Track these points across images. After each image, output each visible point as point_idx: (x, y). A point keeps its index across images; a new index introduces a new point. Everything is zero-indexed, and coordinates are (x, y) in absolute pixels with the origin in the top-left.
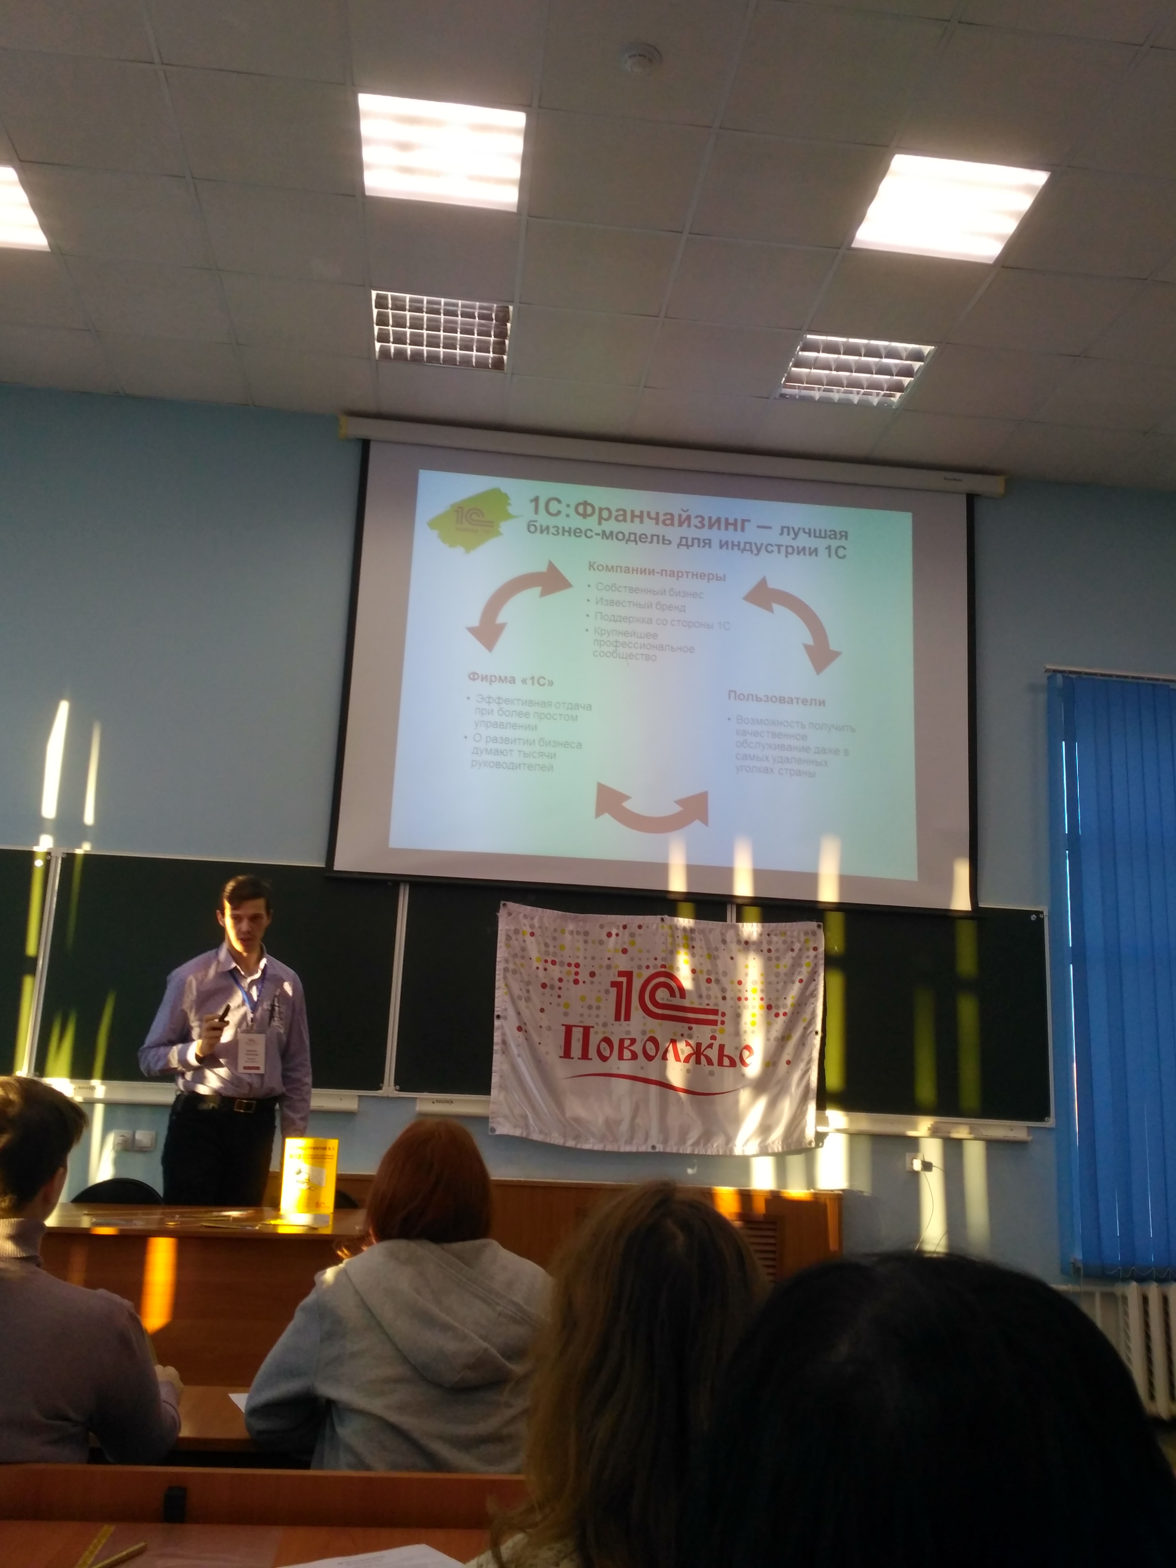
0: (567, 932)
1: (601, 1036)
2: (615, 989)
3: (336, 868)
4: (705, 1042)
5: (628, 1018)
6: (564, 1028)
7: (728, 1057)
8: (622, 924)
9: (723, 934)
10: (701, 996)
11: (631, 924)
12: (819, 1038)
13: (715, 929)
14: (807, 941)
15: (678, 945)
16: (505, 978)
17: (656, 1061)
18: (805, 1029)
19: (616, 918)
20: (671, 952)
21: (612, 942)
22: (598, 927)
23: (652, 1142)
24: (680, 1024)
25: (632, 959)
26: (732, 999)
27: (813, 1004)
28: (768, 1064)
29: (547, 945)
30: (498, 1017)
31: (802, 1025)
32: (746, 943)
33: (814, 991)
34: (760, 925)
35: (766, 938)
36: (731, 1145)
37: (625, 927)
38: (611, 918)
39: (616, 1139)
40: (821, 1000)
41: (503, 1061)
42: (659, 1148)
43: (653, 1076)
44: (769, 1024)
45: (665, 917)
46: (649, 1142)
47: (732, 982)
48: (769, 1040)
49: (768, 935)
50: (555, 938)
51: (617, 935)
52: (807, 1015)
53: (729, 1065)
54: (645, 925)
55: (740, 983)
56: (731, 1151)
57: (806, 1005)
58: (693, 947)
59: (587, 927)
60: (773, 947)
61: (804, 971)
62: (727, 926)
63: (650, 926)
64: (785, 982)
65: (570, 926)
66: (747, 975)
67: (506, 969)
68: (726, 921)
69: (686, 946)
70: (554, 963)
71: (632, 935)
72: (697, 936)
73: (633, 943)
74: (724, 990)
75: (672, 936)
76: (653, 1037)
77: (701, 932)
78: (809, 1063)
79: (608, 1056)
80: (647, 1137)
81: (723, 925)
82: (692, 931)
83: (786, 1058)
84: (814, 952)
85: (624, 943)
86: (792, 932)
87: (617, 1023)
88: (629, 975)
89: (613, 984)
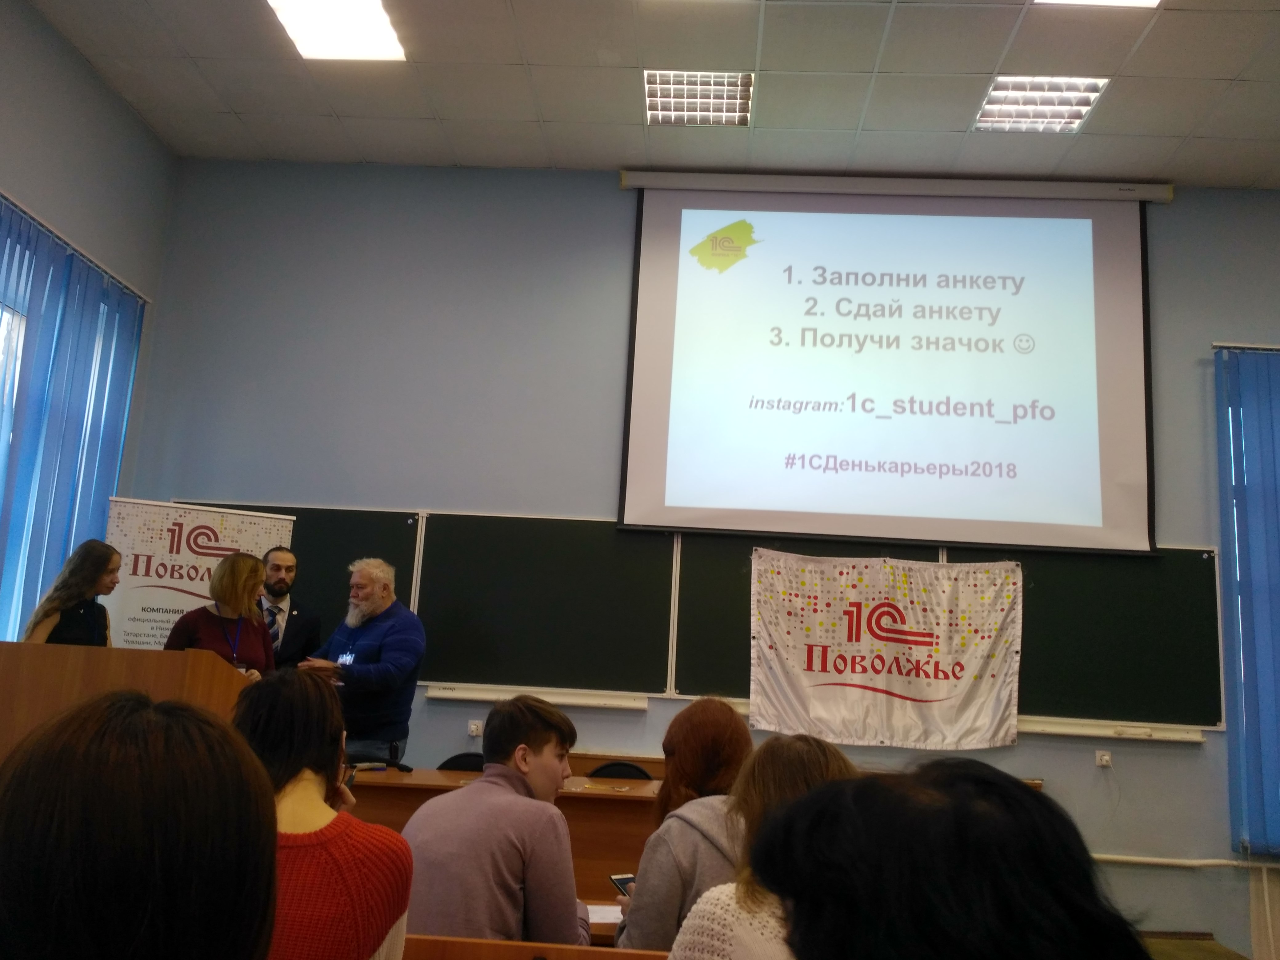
0: (807, 570)
1: (837, 654)
2: (847, 617)
3: (625, 522)
4: (923, 659)
5: (858, 639)
6: (807, 647)
7: (943, 672)
8: (852, 565)
9: (936, 572)
10: (918, 623)
11: (859, 565)
12: (1019, 656)
13: (929, 569)
14: (1008, 578)
15: (898, 582)
16: (759, 607)
17: (882, 674)
18: (1007, 649)
19: (846, 561)
20: (893, 587)
21: (843, 580)
22: (832, 568)
23: (881, 738)
24: (901, 645)
25: (861, 593)
26: (944, 624)
27: (1013, 628)
28: (976, 677)
29: (791, 582)
30: (754, 638)
31: (1004, 646)
32: (956, 579)
33: (1014, 618)
34: (967, 565)
35: (972, 575)
36: (947, 742)
37: (854, 567)
38: (842, 560)
39: (851, 735)
40: (1020, 626)
41: (759, 672)
42: (887, 743)
43: (881, 686)
44: (976, 645)
45: (887, 559)
46: (878, 738)
47: (944, 611)
48: (976, 658)
49: (974, 573)
50: (797, 577)
51: (848, 574)
52: (1009, 638)
53: (943, 678)
54: (871, 566)
55: (951, 612)
56: (947, 747)
57: (1007, 629)
58: (911, 583)
59: (823, 568)
60: (978, 583)
61: (1005, 602)
62: (940, 565)
63: (875, 566)
64: (990, 611)
65: (809, 567)
66: (957, 605)
67: (758, 600)
68: (938, 562)
69: (905, 582)
70: (797, 595)
71: (860, 574)
72: (914, 574)
73: (861, 580)
74: (938, 617)
75: (893, 574)
76: (880, 655)
77: (918, 571)
78: (1011, 676)
79: (843, 669)
80: (877, 734)
81: (936, 565)
82: (910, 570)
83: (992, 672)
84: (1013, 587)
85: (854, 580)
86: (994, 570)
87: (850, 643)
88: (858, 605)
89: (846, 613)
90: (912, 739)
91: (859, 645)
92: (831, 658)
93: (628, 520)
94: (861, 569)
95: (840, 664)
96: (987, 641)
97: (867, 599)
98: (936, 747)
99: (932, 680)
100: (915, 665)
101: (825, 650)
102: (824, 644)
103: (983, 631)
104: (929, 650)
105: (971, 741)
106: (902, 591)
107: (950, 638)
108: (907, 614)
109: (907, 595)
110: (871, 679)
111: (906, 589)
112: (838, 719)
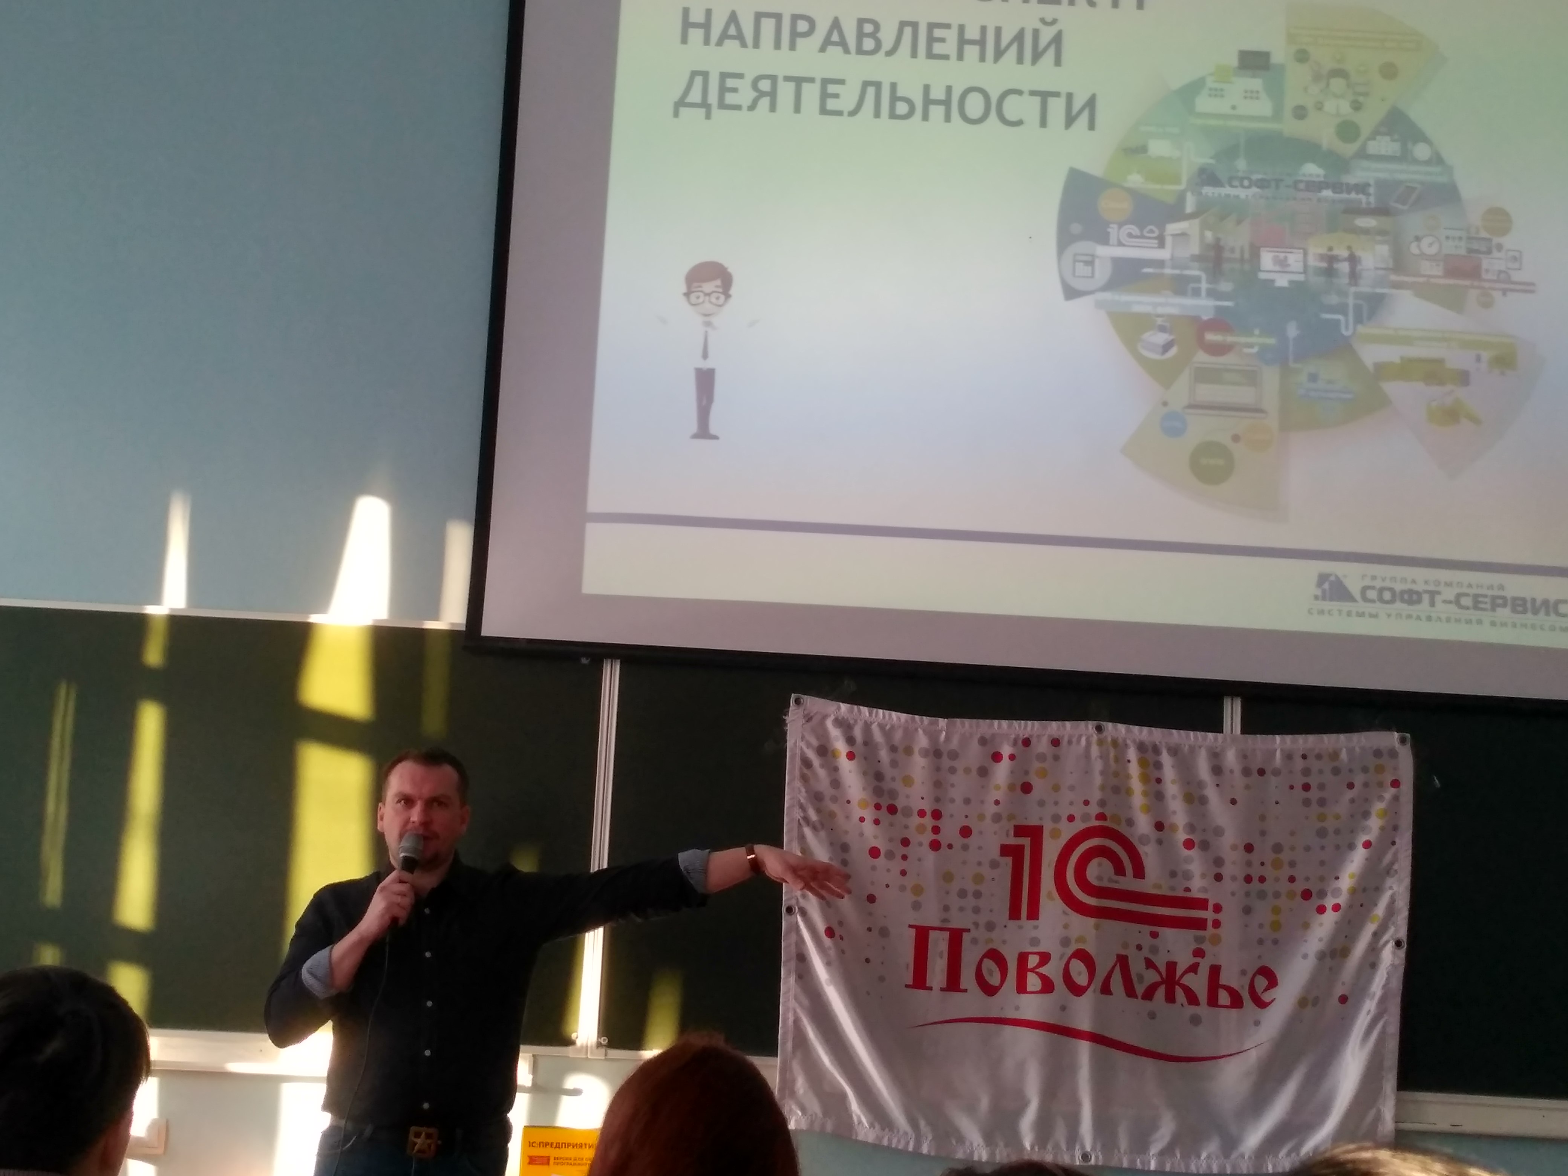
0: (916, 750)
1: (982, 950)
2: (1009, 860)
3: (487, 632)
4: (1184, 960)
5: (1033, 914)
6: (913, 932)
7: (1228, 989)
8: (1022, 737)
9: (1215, 756)
10: (1173, 874)
11: (1039, 736)
12: (1402, 953)
13: (1200, 747)
14: (1380, 769)
15: (1128, 777)
16: (802, 838)
17: (1089, 996)
18: (1377, 935)
19: (1010, 727)
20: (1116, 790)
21: (1002, 772)
22: (975, 745)
23: (1083, 1147)
24: (1134, 927)
25: (1042, 803)
26: (1234, 878)
27: (1391, 888)
28: (1302, 1003)
29: (879, 776)
30: (790, 910)
31: (1370, 928)
32: (1261, 772)
33: (1392, 863)
34: (1288, 738)
35: (1299, 764)
36: (1234, 1155)
37: (1027, 742)
38: (1000, 726)
39: (1015, 1139)
40: (1407, 881)
41: (799, 990)
42: (1097, 1158)
43: (1084, 1024)
44: (1306, 926)
45: (1104, 723)
46: (1077, 1147)
47: (1234, 847)
48: (1305, 956)
49: (1304, 757)
50: (894, 764)
51: (1012, 757)
52: (1380, 910)
53: (1229, 1004)
54: (1066, 739)
55: (1249, 848)
56: (1234, 1167)
57: (1378, 890)
58: (1159, 781)
59: (954, 744)
60: (1313, 781)
61: (1374, 825)
62: (1225, 739)
63: (1074, 740)
64: (1338, 847)
65: (922, 741)
66: (1263, 833)
67: (802, 821)
68: (1221, 732)
69: (1145, 778)
70: (892, 810)
71: (1042, 757)
72: (1166, 759)
73: (1043, 773)
74: (1219, 862)
75: (1117, 760)
76: (1084, 950)
77: (1174, 751)
78: (1383, 1000)
79: (997, 985)
80: (1073, 1137)
81: (1216, 739)
82: (1156, 750)
83: (1339, 991)
84: (1393, 790)
85: (1027, 773)
86: (1350, 751)
87: (1013, 924)
88: (1035, 833)
89: (1006, 850)
90: (1154, 1150)
91: (1036, 927)
92: (970, 957)
93: (491, 628)
94: (1042, 746)
95: (991, 973)
96: (1329, 918)
97: (1056, 818)
98: (1209, 1167)
99: (1203, 1010)
100: (1164, 974)
101: (956, 937)
102: (955, 924)
103: (1322, 894)
104: (1199, 940)
105: (1289, 1154)
106: (1138, 799)
107: (1247, 910)
108: (1149, 854)
109: (1148, 809)
110: (1063, 1008)
111: (1145, 794)
112: (984, 1103)
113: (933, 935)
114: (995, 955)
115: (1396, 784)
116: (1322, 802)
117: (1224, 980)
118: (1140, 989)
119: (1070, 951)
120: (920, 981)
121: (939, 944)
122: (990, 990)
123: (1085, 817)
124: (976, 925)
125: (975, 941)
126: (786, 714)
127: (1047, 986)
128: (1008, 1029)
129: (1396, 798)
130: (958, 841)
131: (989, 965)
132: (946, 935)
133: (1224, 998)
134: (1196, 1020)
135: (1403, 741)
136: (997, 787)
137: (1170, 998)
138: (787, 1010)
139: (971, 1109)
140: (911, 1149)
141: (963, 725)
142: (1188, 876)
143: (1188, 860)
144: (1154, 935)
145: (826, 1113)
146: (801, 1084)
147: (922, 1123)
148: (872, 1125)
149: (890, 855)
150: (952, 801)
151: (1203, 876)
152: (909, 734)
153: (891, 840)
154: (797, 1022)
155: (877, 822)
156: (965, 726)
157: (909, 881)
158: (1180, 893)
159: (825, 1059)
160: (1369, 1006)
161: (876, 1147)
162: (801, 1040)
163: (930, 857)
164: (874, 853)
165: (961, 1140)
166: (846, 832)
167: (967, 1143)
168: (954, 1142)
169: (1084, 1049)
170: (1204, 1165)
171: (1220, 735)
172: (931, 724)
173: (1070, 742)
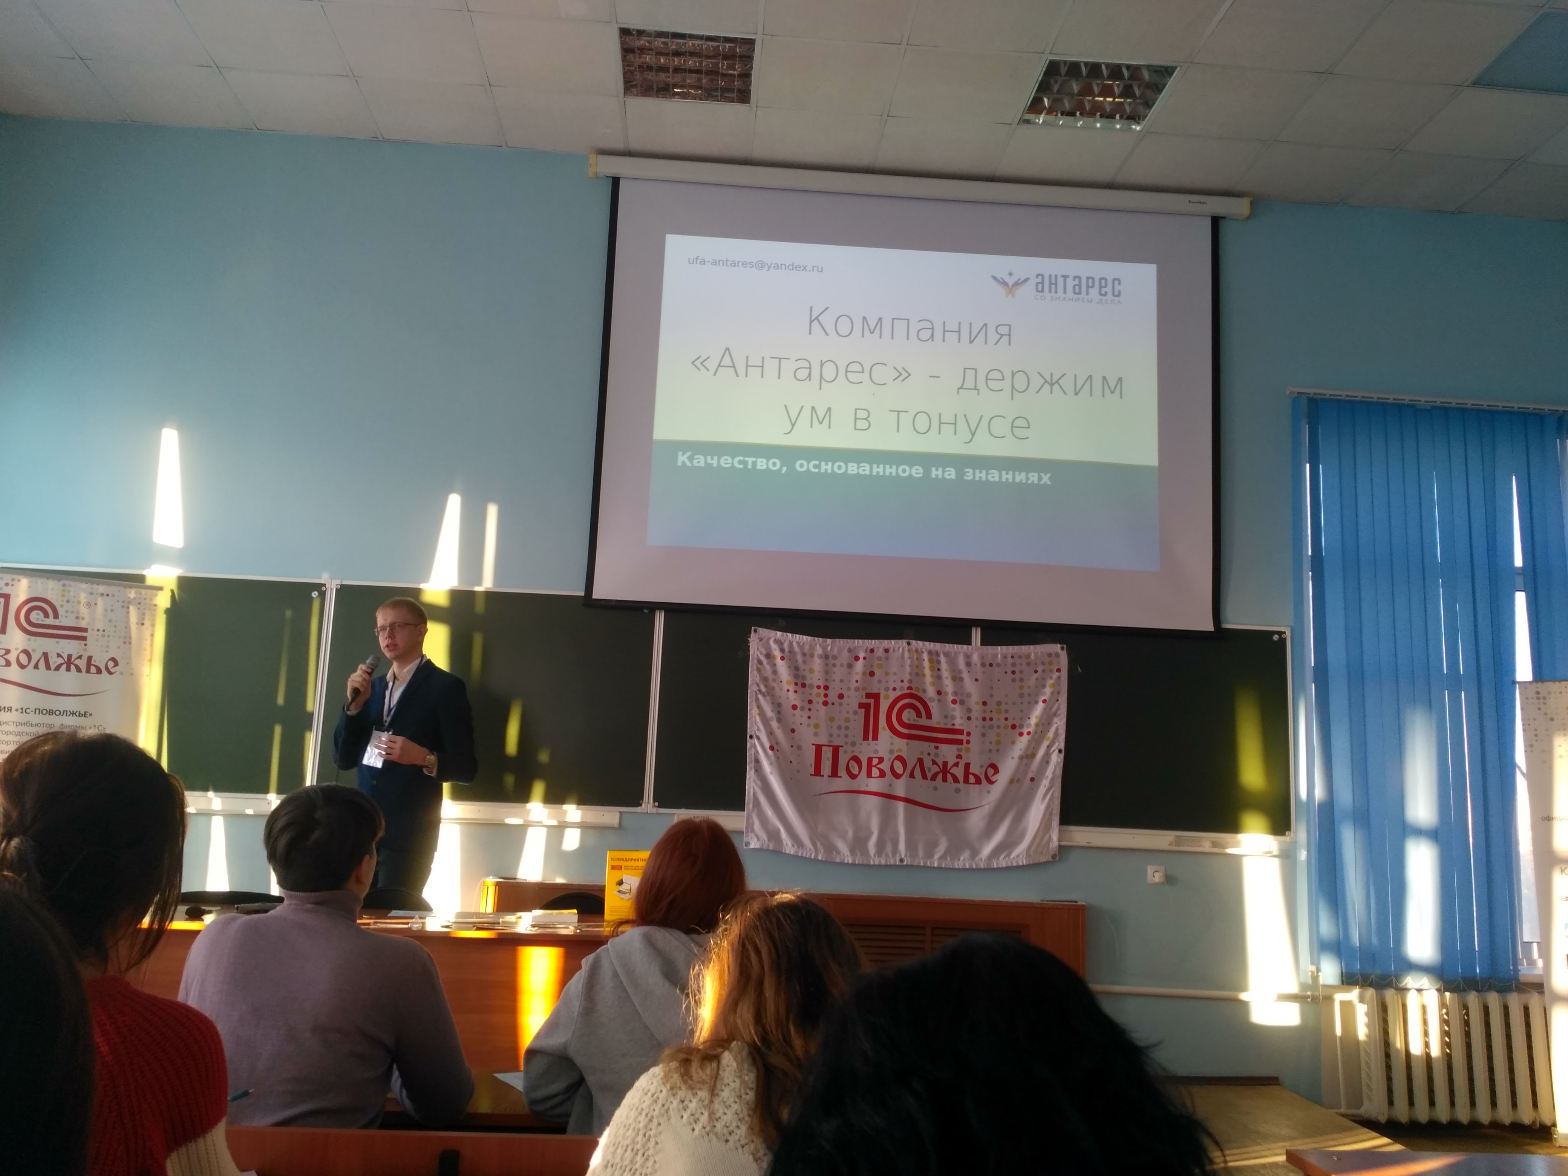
0: (816, 656)
1: (849, 756)
2: (863, 711)
3: (594, 597)
4: (952, 760)
5: (875, 738)
6: (814, 747)
7: (974, 775)
8: (869, 648)
9: (968, 657)
10: (946, 717)
11: (878, 648)
12: (1062, 756)
13: (960, 653)
14: (1051, 663)
15: (924, 668)
16: (757, 700)
17: (903, 778)
18: (1049, 747)
19: (863, 643)
20: (917, 674)
21: (859, 666)
22: (846, 651)
23: (900, 855)
24: (926, 744)
25: (879, 682)
26: (977, 719)
27: (1056, 723)
28: (1012, 781)
29: (797, 669)
30: (751, 737)
31: (1046, 743)
32: (991, 665)
33: (1057, 710)
34: (1004, 648)
35: (1010, 660)
36: (977, 859)
37: (872, 651)
38: (858, 642)
39: (865, 852)
40: (1065, 720)
41: (756, 778)
42: (907, 861)
43: (901, 793)
44: (1013, 742)
45: (911, 641)
46: (898, 855)
47: (977, 703)
48: (1013, 758)
49: (1013, 657)
50: (804, 662)
51: (865, 658)
52: (1051, 734)
53: (974, 782)
54: (892, 649)
55: (984, 703)
56: (976, 865)
57: (1050, 724)
58: (939, 670)
59: (835, 651)
60: (1017, 669)
61: (1048, 690)
62: (972, 649)
63: (896, 649)
64: (1029, 703)
65: (819, 651)
66: (991, 696)
67: (757, 692)
68: (970, 644)
69: (932, 669)
70: (804, 685)
71: (879, 658)
72: (942, 659)
73: (880, 666)
74: (969, 710)
75: (917, 659)
76: (901, 756)
77: (946, 655)
78: (1053, 779)
79: (857, 773)
80: (895, 851)
81: (968, 648)
82: (938, 654)
83: (1030, 775)
84: (1057, 674)
85: (872, 666)
86: (1036, 654)
87: (865, 743)
88: (876, 697)
89: (861, 705)
90: (936, 857)
91: (876, 744)
92: (843, 759)
93: (598, 593)
94: (880, 652)
95: (853, 767)
96: (1025, 738)
97: (887, 689)
98: (964, 865)
99: (961, 785)
100: (941, 767)
101: (836, 750)
102: (835, 744)
103: (1022, 726)
104: (959, 750)
105: (1004, 858)
106: (928, 679)
107: (983, 735)
108: (934, 707)
109: (933, 684)
110: (890, 785)
111: (932, 676)
112: (850, 834)
113: (824, 748)
114: (856, 759)
115: (1059, 670)
116: (1022, 680)
117: (972, 770)
118: (929, 775)
119: (893, 756)
120: (817, 772)
121: (827, 753)
122: (853, 776)
123: (902, 688)
124: (846, 743)
125: (845, 752)
126: (750, 637)
127: (882, 774)
128: (862, 795)
129: (1059, 678)
130: (837, 701)
131: (853, 764)
132: (831, 748)
133: (972, 779)
134: (957, 791)
135: (1062, 648)
136: (857, 674)
137: (945, 780)
138: (750, 787)
139: (843, 837)
140: (813, 857)
141: (840, 642)
142: (953, 717)
143: (954, 710)
144: (937, 748)
145: (769, 840)
146: (757, 825)
147: (819, 844)
148: (793, 846)
149: (802, 709)
150: (834, 681)
151: (961, 718)
152: (812, 647)
153: (803, 701)
154: (754, 794)
155: (796, 692)
156: (840, 643)
157: (812, 722)
158: (950, 726)
159: (769, 812)
160: (1045, 783)
161: (795, 857)
162: (757, 803)
163: (823, 709)
164: (794, 707)
165: (838, 852)
166: (780, 697)
167: (841, 854)
168: (835, 853)
169: (901, 805)
170: (962, 864)
171: (970, 646)
172: (823, 642)
173: (894, 650)
